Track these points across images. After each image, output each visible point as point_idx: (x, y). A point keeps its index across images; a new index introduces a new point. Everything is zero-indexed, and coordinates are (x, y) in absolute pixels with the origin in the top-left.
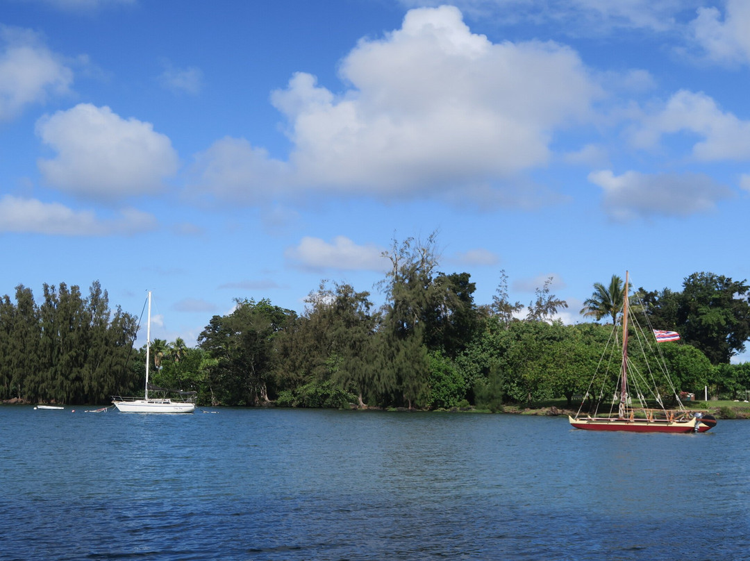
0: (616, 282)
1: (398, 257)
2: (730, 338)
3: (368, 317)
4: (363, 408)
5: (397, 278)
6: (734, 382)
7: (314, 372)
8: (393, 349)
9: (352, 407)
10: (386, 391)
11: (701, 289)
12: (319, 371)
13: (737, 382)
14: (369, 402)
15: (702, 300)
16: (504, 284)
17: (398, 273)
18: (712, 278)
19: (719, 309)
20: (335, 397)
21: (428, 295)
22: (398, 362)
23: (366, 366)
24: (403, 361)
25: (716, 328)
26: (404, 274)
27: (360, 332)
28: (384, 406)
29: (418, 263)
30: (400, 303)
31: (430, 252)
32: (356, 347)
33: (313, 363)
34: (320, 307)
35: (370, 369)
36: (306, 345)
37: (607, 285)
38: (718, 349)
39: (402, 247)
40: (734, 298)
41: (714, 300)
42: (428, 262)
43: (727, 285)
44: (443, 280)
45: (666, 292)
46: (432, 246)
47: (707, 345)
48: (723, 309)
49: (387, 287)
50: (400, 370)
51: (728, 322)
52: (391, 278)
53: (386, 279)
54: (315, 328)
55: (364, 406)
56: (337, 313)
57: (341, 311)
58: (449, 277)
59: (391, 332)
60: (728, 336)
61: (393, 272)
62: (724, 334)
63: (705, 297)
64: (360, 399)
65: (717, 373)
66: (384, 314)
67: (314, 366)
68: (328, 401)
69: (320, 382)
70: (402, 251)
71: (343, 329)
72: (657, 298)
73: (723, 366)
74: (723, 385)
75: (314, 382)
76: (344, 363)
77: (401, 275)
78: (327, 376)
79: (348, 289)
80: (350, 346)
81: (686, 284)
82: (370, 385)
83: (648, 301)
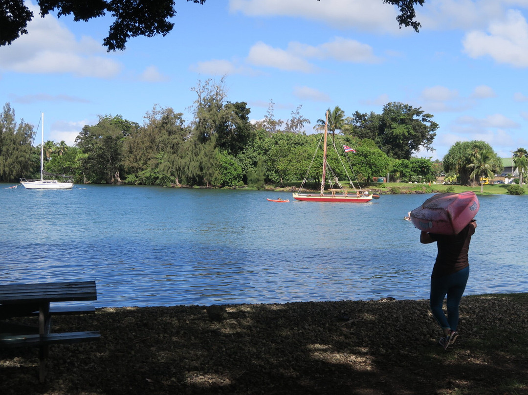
0: (337, 109)
1: (201, 91)
2: (411, 143)
3: (182, 129)
4: (179, 186)
5: (201, 104)
6: (409, 171)
7: (149, 162)
8: (197, 149)
9: (171, 186)
10: (194, 176)
11: (393, 113)
12: (152, 162)
13: (411, 171)
14: (183, 182)
15: (394, 120)
16: (271, 108)
17: (201, 101)
18: (400, 106)
19: (404, 125)
20: (163, 179)
21: (220, 116)
22: (200, 158)
23: (180, 160)
24: (203, 157)
25: (402, 137)
26: (205, 102)
27: (177, 138)
28: (192, 186)
29: (214, 95)
30: (202, 121)
31: (222, 88)
32: (175, 148)
33: (149, 157)
34: (154, 121)
35: (182, 162)
36: (144, 146)
37: (332, 110)
38: (402, 150)
39: (204, 85)
40: (413, 118)
41: (401, 119)
42: (220, 95)
43: (409, 110)
44: (229, 106)
45: (372, 114)
46: (222, 84)
47: (396, 148)
48: (407, 125)
49: (194, 110)
50: (201, 163)
51: (409, 133)
52: (197, 104)
53: (193, 105)
54: (150, 134)
55: (179, 185)
56: (162, 126)
57: (165, 125)
58: (233, 104)
59: (197, 139)
60: (409, 142)
61: (198, 100)
62: (406, 141)
63: (396, 117)
64: (177, 180)
65: (399, 166)
66: (193, 127)
67: (149, 159)
68: (158, 181)
69: (152, 169)
70: (204, 87)
71: (166, 136)
72: (366, 118)
73: (403, 161)
74: (403, 172)
75: (149, 169)
76: (167, 158)
77: (203, 103)
78: (157, 166)
79: (170, 111)
80: (171, 147)
81: (384, 109)
82: (183, 172)
83: (361, 120)
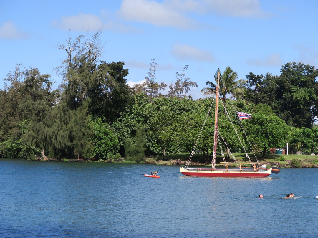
0: (229, 70)
1: (71, 49)
2: (313, 109)
3: (49, 93)
4: (45, 159)
5: (71, 64)
6: (311, 141)
7: (11, 132)
8: (66, 117)
9: (37, 159)
10: (62, 147)
11: (293, 74)
12: (14, 131)
13: (314, 141)
14: (50, 155)
15: (293, 82)
16: (153, 69)
17: (72, 61)
18: (301, 66)
19: (305, 88)
20: (26, 150)
21: (93, 78)
22: (70, 127)
23: (47, 129)
24: (73, 125)
25: (303, 102)
26: (76, 62)
27: (42, 104)
28: (60, 159)
29: (86, 54)
30: (72, 83)
31: (95, 46)
32: (40, 115)
33: (10, 125)
34: (16, 84)
35: (49, 131)
36: (5, 112)
37: (223, 71)
38: (303, 117)
39: (75, 42)
40: (316, 81)
41: (302, 82)
42: (93, 54)
43: (311, 71)
44: (104, 67)
45: (268, 76)
46: (96, 42)
47: (296, 114)
48: (308, 89)
49: (63, 71)
50: (71, 132)
51: (311, 98)
52: (66, 65)
53: (62, 65)
54: (12, 99)
55: (45, 158)
56: (26, 90)
57: (29, 88)
58: (109, 65)
59: (66, 104)
60: (311, 108)
61: (68, 60)
62: (308, 106)
63: (296, 79)
64: (43, 153)
65: (300, 135)
66: (62, 91)
67: (11, 128)
68: (21, 153)
69: (14, 139)
70: (74, 45)
71: (30, 101)
72: (262, 80)
73: (305, 129)
74: (304, 143)
75: (11, 139)
76: (32, 126)
77: (74, 63)
78: (20, 135)
79: (35, 72)
80: (36, 114)
81: (283, 70)
82: (50, 143)
83: (256, 82)
